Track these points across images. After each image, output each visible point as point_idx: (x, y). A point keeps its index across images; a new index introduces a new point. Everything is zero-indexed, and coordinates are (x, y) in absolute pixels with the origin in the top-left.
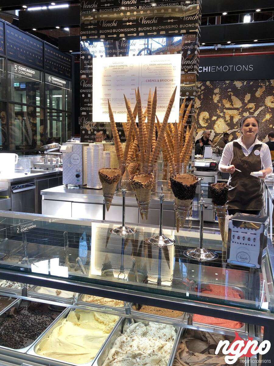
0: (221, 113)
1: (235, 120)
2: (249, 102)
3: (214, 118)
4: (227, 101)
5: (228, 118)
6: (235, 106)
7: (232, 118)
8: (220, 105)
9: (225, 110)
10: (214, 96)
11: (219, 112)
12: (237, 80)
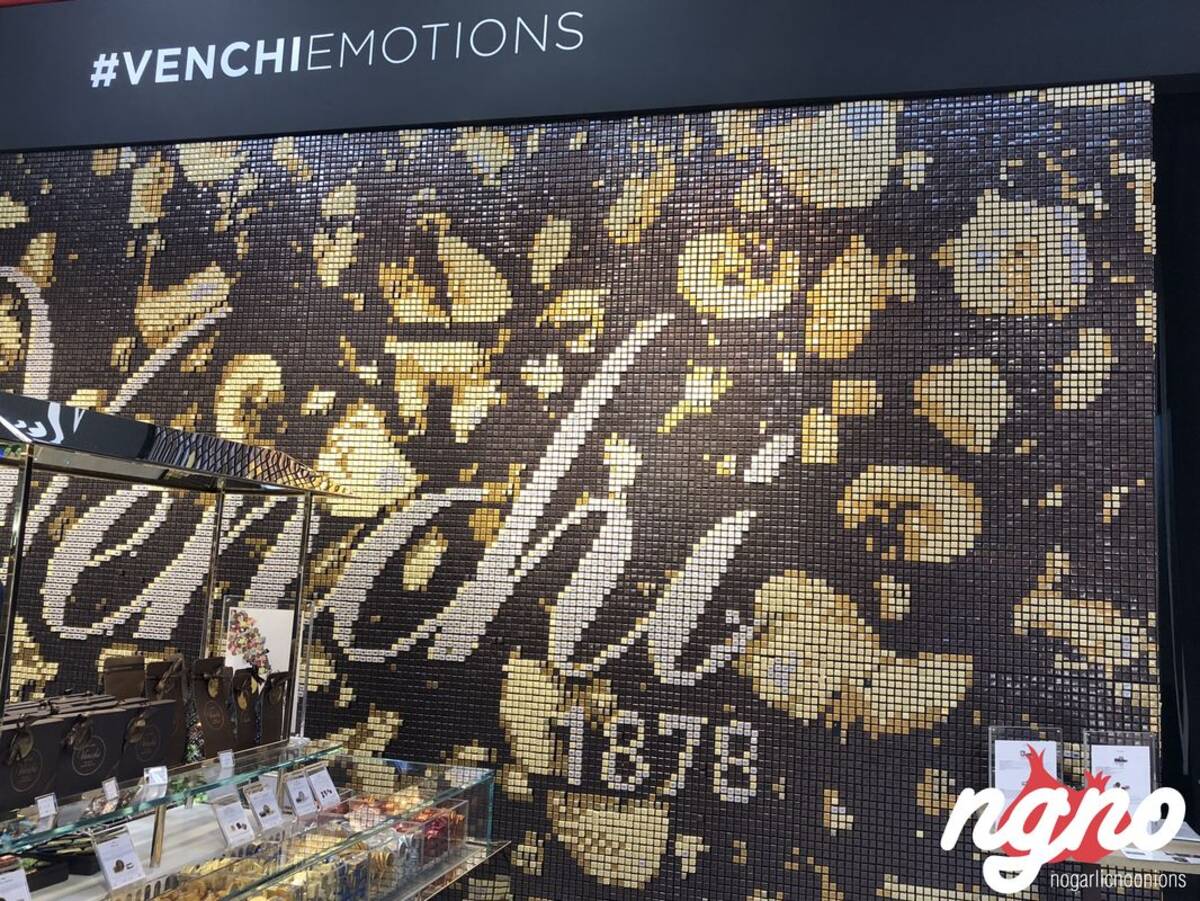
0: (364, 359)
1: (465, 417)
2: (566, 278)
3: (320, 400)
4: (410, 278)
5: (412, 401)
6: (462, 313)
7: (440, 398)
8: (358, 301)
9: (391, 346)
10: (320, 240)
11: (350, 353)
12: (477, 125)
